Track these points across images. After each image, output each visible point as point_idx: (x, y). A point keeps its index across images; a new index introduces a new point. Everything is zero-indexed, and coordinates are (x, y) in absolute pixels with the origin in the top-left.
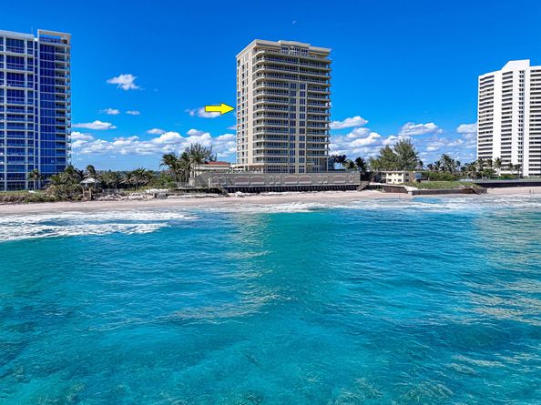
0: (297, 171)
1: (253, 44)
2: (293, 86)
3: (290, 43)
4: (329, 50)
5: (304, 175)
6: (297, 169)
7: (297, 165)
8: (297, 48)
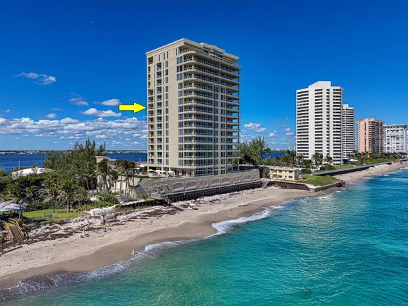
0: (220, 172)
1: (181, 42)
2: (216, 89)
3: (211, 46)
4: (237, 58)
5: (225, 176)
6: (219, 170)
7: (219, 166)
8: (216, 52)
